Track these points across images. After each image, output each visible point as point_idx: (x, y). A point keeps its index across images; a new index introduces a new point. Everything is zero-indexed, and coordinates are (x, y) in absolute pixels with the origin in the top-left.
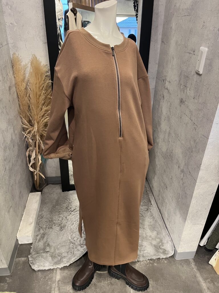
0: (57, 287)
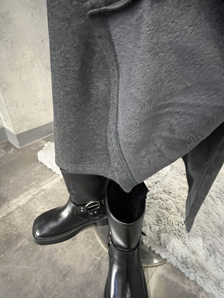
0: (34, 195)
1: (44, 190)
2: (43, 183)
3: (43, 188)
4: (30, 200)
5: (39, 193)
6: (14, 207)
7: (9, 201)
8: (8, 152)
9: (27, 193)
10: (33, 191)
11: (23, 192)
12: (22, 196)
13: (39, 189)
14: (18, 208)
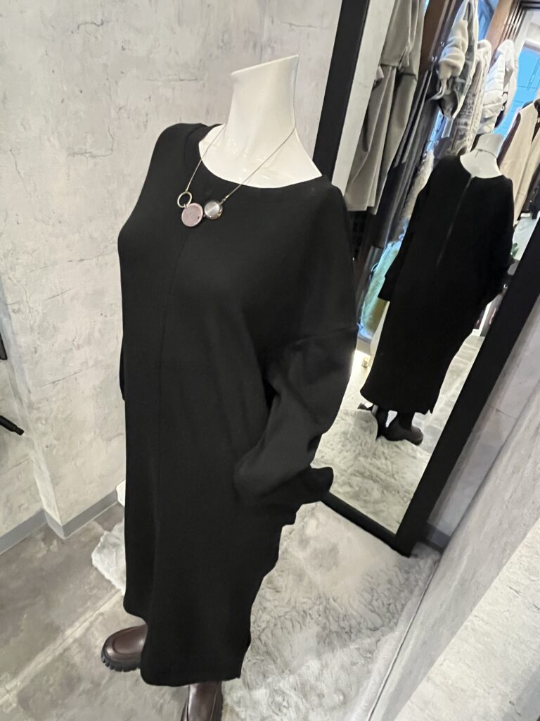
1: (102, 614)
2: (101, 603)
3: (102, 610)
4: (88, 629)
5: (96, 619)
6: (70, 640)
7: (63, 632)
8: (51, 547)
9: (82, 619)
10: (90, 616)
11: (78, 618)
12: (77, 624)
13: (97, 612)
14: (75, 641)
